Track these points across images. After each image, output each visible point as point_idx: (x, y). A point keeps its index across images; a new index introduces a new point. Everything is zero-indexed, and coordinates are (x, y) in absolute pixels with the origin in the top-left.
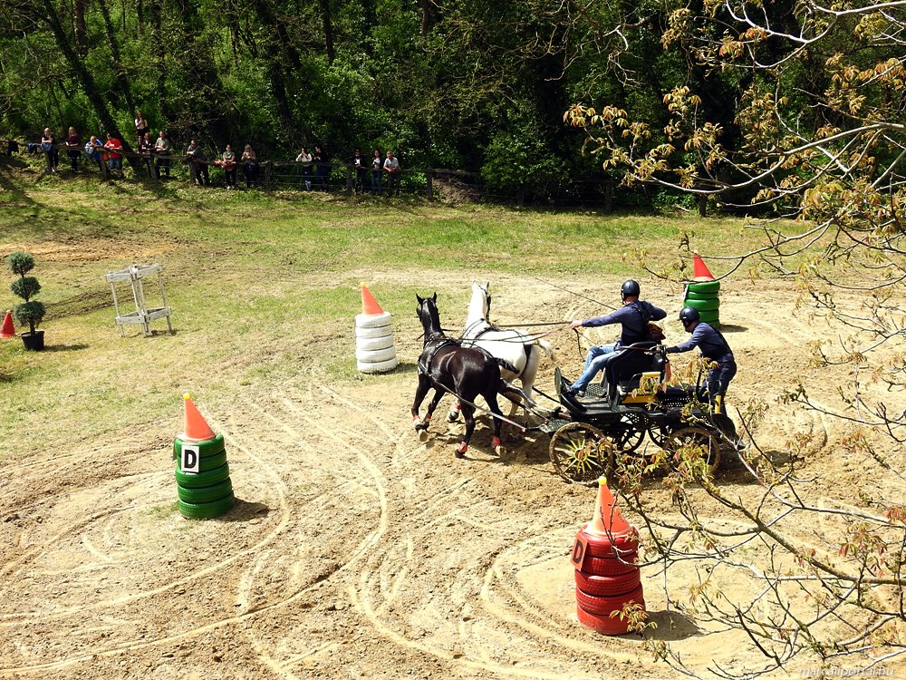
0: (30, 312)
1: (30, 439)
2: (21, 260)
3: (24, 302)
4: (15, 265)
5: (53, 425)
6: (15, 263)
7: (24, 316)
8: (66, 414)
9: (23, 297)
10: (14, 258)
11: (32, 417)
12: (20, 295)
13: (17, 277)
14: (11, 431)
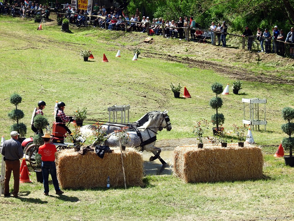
0: (290, 143)
1: (258, 211)
2: (289, 112)
3: (288, 136)
4: (285, 114)
5: (274, 207)
6: (285, 113)
7: (287, 145)
8: (285, 202)
9: (288, 134)
10: (285, 110)
11: (266, 201)
12: (286, 132)
13: (286, 122)
14: (251, 206)
